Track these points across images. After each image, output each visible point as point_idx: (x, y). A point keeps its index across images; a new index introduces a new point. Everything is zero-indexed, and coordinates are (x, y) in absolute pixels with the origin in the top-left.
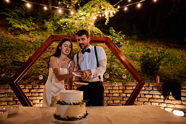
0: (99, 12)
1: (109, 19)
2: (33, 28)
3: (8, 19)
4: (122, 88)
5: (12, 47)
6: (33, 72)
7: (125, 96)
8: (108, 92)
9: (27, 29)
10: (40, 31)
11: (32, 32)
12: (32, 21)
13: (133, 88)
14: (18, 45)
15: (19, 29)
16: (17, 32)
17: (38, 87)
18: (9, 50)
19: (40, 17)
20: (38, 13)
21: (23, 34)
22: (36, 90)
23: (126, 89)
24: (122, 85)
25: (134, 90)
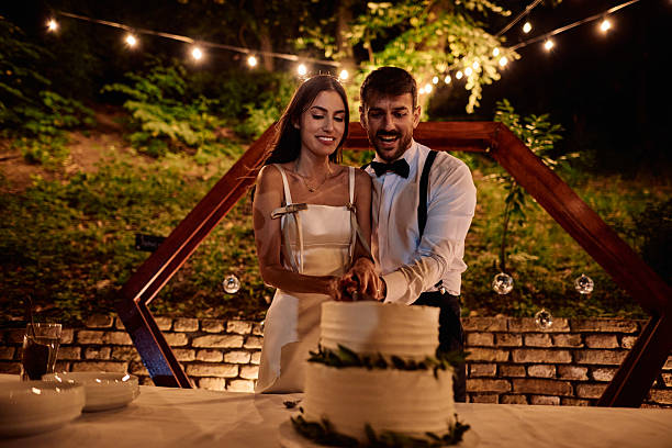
0: (442, 68)
1: (482, 93)
2: (210, 135)
3: (130, 105)
4: (570, 342)
5: (139, 196)
6: (206, 276)
7: (585, 378)
8: (506, 359)
9: (190, 136)
10: (234, 143)
11: (206, 147)
12: (207, 112)
13: (620, 342)
14: (157, 188)
15: (164, 137)
16: (156, 145)
17: (220, 328)
18: (130, 203)
19: (234, 98)
20: (226, 85)
21: (175, 153)
22: (214, 338)
23: (586, 348)
24: (568, 330)
25: (627, 353)
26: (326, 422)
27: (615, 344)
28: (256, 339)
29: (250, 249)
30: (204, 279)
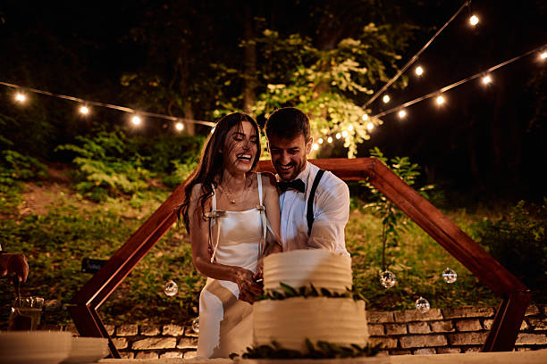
0: (325, 131)
1: (357, 149)
2: (143, 184)
3: (79, 160)
4: (444, 328)
5: (83, 231)
6: (142, 293)
8: (396, 346)
9: (127, 185)
10: (162, 191)
11: (140, 194)
12: (141, 166)
13: (482, 324)
14: (98, 226)
15: (105, 186)
16: (100, 192)
17: (157, 332)
18: (75, 238)
19: (163, 156)
20: (157, 147)
21: (114, 197)
22: (151, 341)
24: (442, 318)
25: (487, 333)
26: (274, 343)
27: (479, 327)
28: (188, 340)
29: (178, 272)
30: (140, 295)
